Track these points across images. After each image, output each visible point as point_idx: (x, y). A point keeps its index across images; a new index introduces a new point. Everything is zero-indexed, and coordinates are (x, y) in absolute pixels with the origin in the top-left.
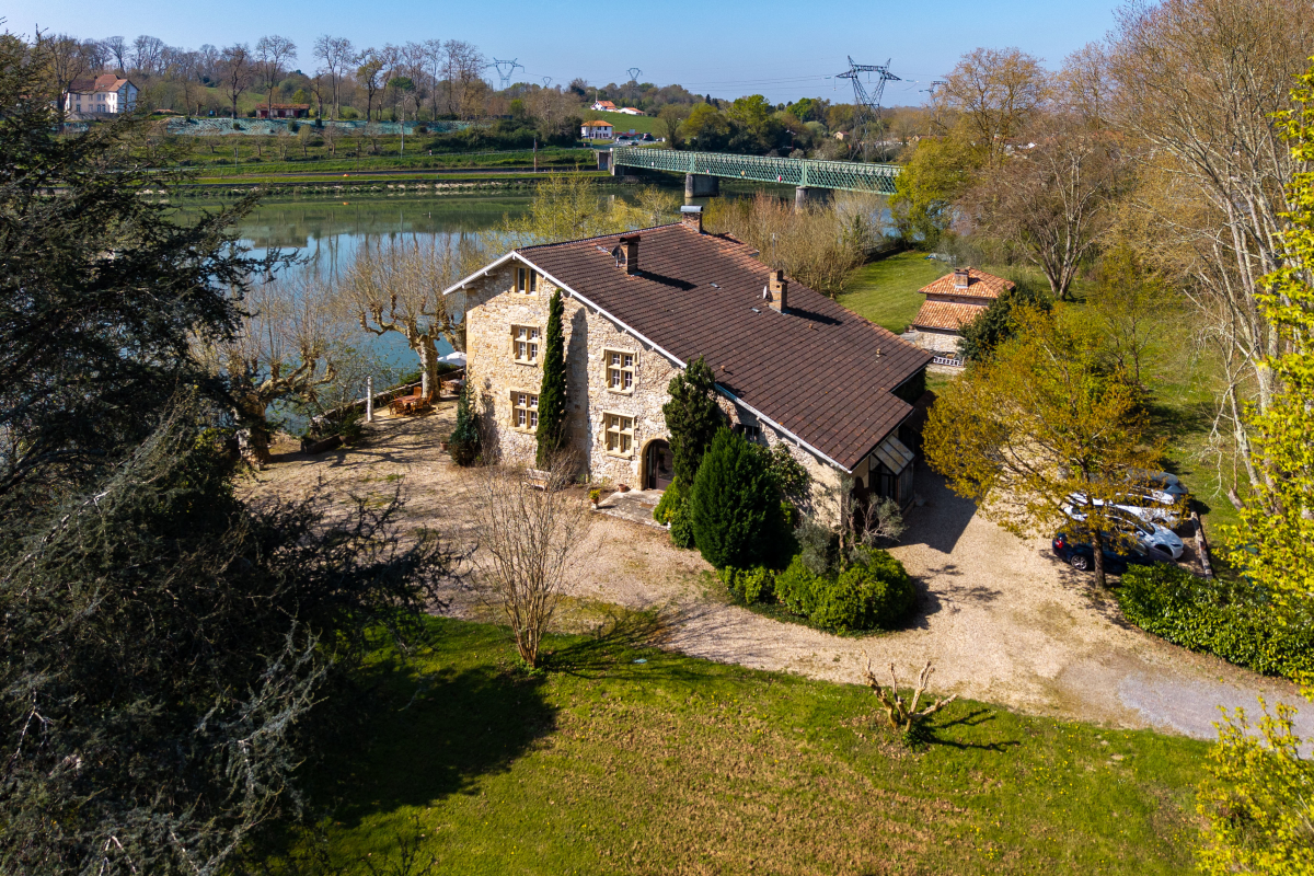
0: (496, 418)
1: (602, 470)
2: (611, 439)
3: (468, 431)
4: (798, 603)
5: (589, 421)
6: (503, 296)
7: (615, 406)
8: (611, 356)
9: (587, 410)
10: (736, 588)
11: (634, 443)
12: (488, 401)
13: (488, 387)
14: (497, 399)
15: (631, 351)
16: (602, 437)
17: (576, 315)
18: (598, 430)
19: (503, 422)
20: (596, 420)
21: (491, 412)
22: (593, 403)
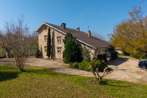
0: (42, 51)
1: (57, 56)
2: (58, 51)
3: (38, 52)
4: (82, 67)
5: (55, 49)
6: (43, 31)
7: (59, 45)
8: (58, 37)
9: (55, 47)
10: (71, 66)
11: (62, 51)
12: (41, 48)
13: (41, 46)
14: (43, 48)
15: (61, 36)
16: (57, 51)
17: (53, 32)
18: (56, 50)
19: (43, 51)
20: (56, 48)
21: (42, 50)
22: (56, 46)
